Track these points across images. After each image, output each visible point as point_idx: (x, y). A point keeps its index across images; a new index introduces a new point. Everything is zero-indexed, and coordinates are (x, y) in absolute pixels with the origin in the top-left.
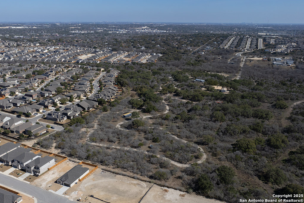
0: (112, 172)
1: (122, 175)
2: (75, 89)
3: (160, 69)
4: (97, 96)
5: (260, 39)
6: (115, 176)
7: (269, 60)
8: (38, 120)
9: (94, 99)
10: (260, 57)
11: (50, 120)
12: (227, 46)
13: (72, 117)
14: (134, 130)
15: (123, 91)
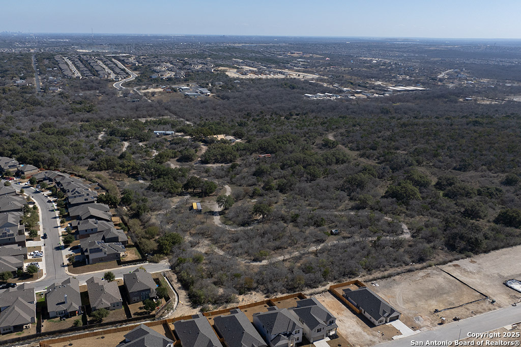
1: (396, 275)
4: (75, 193)
5: (113, 60)
6: (394, 280)
7: (174, 90)
8: (67, 272)
9: (86, 200)
10: (157, 87)
11: (99, 262)
12: (78, 74)
13: (127, 242)
14: (258, 223)
15: (80, 176)
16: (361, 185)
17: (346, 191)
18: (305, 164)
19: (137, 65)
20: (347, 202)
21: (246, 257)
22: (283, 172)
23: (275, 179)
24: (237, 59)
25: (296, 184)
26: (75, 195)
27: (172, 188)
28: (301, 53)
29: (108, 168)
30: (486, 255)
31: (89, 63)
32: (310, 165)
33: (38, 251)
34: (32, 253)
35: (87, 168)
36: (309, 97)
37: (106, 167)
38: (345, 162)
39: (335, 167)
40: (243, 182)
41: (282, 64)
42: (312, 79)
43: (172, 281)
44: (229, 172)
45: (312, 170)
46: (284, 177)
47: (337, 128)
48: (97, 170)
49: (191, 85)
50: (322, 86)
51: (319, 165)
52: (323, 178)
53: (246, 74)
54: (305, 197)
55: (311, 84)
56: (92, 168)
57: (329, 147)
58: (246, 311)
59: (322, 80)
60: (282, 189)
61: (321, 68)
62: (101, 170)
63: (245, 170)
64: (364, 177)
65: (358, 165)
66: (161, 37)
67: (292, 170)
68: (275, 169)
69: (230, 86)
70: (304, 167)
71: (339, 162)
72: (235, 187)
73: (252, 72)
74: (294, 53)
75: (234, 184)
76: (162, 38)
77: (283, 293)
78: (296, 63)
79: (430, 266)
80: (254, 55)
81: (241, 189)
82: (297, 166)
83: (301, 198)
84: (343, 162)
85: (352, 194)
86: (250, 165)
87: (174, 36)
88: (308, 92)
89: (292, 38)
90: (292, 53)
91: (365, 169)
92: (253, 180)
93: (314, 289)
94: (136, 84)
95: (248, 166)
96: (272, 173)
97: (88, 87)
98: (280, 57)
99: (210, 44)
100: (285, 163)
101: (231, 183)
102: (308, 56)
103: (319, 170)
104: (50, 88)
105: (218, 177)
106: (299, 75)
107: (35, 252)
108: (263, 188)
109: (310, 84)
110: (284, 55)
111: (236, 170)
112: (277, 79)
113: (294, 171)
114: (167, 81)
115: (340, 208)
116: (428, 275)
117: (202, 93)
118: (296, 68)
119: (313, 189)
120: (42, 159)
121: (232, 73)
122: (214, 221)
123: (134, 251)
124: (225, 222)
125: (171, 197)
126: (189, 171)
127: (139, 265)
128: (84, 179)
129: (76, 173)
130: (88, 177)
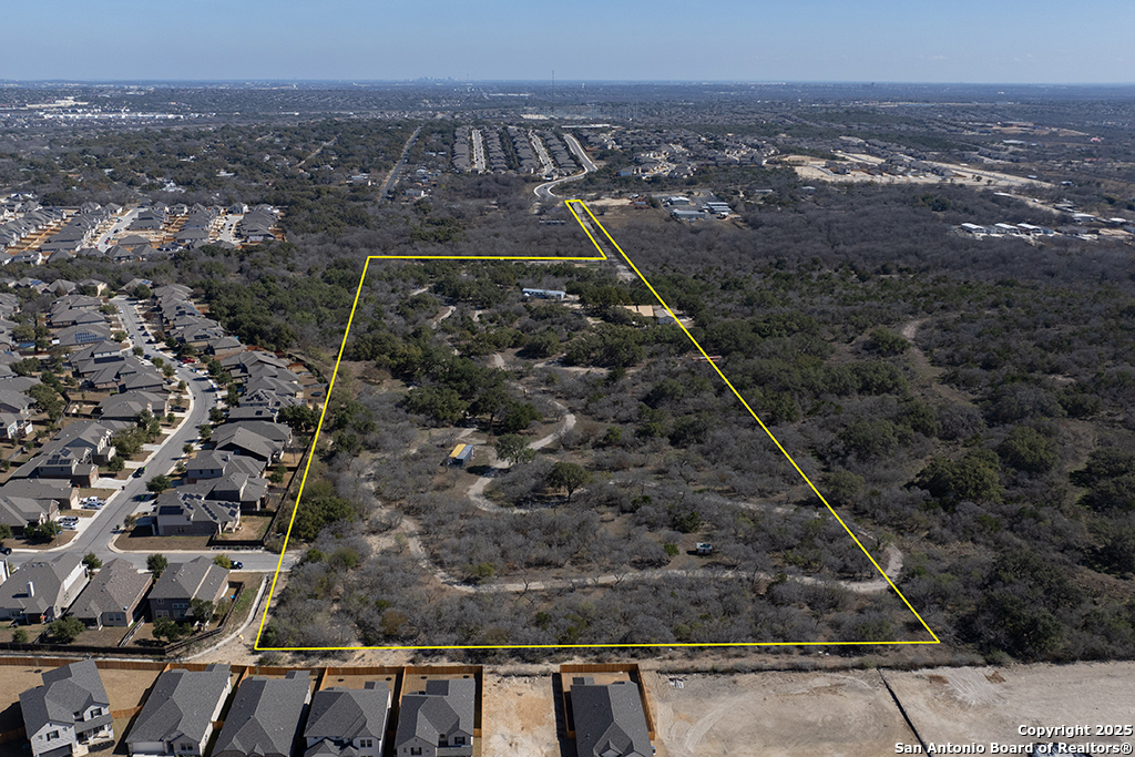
0: (707, 672)
1: (753, 671)
2: (99, 386)
3: (342, 266)
4: (252, 398)
5: (568, 137)
6: (735, 682)
7: (654, 204)
8: (111, 546)
9: (259, 413)
10: (620, 196)
11: (177, 535)
12: (480, 165)
13: (258, 504)
14: (558, 504)
15: (309, 367)
19: (610, 147)
21: (456, 572)
23: (687, 414)
24: (849, 138)
26: (252, 402)
27: (442, 409)
28: (1031, 124)
29: (371, 356)
30: (1056, 668)
31: (515, 143)
33: (95, 498)
34: (85, 500)
36: (970, 231)
37: (369, 354)
41: (957, 150)
42: (1007, 189)
43: (270, 592)
44: (595, 387)
47: (943, 307)
49: (696, 194)
50: (1022, 205)
53: (844, 172)
55: (996, 199)
57: (879, 352)
58: (340, 680)
59: (1032, 191)
61: (1058, 161)
63: (642, 386)
66: (727, 88)
69: (786, 198)
72: (589, 422)
73: (863, 167)
74: (1012, 125)
75: (591, 414)
76: (727, 90)
77: (453, 661)
78: (998, 149)
79: (862, 667)
80: (904, 127)
81: (596, 426)
87: (756, 86)
88: (972, 217)
89: (1044, 89)
90: (1005, 126)
91: (909, 412)
92: (636, 408)
93: (529, 665)
94: (580, 188)
96: (686, 398)
97: (480, 190)
98: (970, 133)
99: (823, 101)
102: (1046, 133)
104: (407, 192)
105: (568, 396)
106: (979, 179)
107: (92, 498)
108: (638, 430)
109: (994, 201)
110: (982, 129)
111: (614, 385)
112: (913, 186)
114: (649, 183)
116: (834, 689)
117: (712, 211)
118: (991, 161)
120: (264, 327)
121: (811, 170)
122: (472, 487)
123: (262, 524)
124: (490, 492)
125: (436, 427)
126: (521, 377)
127: (242, 552)
128: (310, 374)
129: (310, 361)
130: (321, 371)
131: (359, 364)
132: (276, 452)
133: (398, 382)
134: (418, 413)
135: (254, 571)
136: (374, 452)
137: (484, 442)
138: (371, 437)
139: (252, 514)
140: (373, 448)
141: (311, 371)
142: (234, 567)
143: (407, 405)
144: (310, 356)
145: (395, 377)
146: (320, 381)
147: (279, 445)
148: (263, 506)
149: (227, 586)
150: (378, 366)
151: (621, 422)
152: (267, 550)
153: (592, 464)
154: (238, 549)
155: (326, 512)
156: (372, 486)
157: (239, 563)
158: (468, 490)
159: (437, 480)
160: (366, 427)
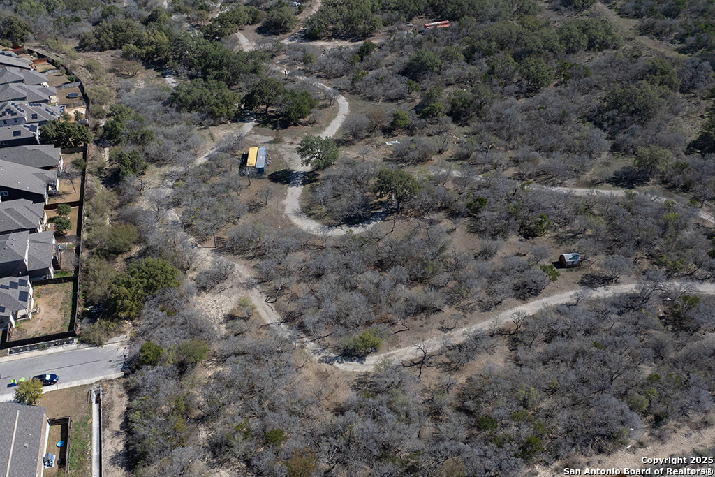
9: (17, 133)
13: (51, 270)
14: (386, 214)
15: (53, 63)
16: (642, 114)
17: (605, 125)
18: (518, 49)
20: (605, 156)
21: (328, 340)
22: (470, 69)
23: (449, 85)
25: (491, 104)
29: (115, 45)
32: (530, 53)
35: (77, 43)
37: (112, 43)
38: (607, 47)
39: (585, 59)
40: (378, 90)
43: (108, 423)
44: (352, 63)
45: (532, 69)
46: (470, 80)
48: (95, 49)
51: (551, 54)
52: (556, 85)
54: (508, 140)
56: (86, 45)
60: (458, 114)
62: (102, 49)
63: (391, 57)
64: (651, 90)
65: (637, 57)
67: (488, 63)
68: (452, 58)
70: (517, 57)
71: (593, 46)
72: (361, 103)
75: (359, 93)
81: (370, 107)
82: (502, 53)
83: (500, 141)
84: (604, 45)
85: (620, 137)
86: (402, 48)
91: (653, 70)
92: (401, 84)
95: (397, 47)
96: (445, 69)
100: (476, 45)
101: (353, 91)
103: (548, 66)
105: (328, 75)
108: (418, 109)
111: (369, 60)
113: (493, 68)
115: (588, 176)
119: (529, 118)
122: (285, 202)
123: (63, 295)
124: (309, 207)
125: (213, 125)
126: (273, 56)
127: (51, 351)
128: (58, 72)
129: (52, 56)
130: (68, 66)
131: (104, 54)
132: (51, 184)
133: (153, 73)
134: (189, 110)
135: (75, 384)
136: (161, 165)
137: (271, 139)
138: (152, 148)
139: (46, 282)
140: (157, 161)
141: (58, 68)
142: (47, 383)
143: (176, 102)
144: (51, 50)
145: (148, 67)
146: (72, 80)
147: (51, 174)
148: (57, 267)
149: (48, 426)
150: (126, 56)
151: (392, 100)
152: (82, 342)
153: (391, 155)
154: (43, 348)
155: (145, 281)
156: (173, 215)
157: (53, 376)
158: (284, 207)
159: (245, 197)
160: (143, 136)
